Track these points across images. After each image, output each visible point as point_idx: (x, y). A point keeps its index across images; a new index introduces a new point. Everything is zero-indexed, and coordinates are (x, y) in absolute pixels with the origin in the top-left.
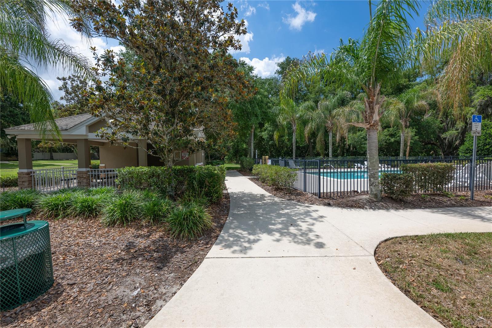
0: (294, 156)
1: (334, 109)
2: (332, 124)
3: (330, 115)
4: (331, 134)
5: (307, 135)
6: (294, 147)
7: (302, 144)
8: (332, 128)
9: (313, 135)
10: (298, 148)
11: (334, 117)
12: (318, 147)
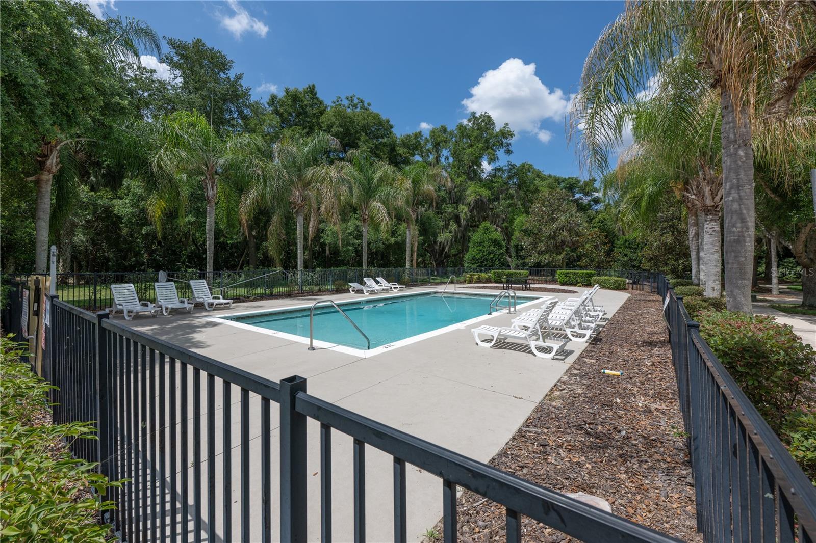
0: (209, 267)
1: (308, 165)
2: (304, 199)
3: (299, 180)
4: (300, 221)
5: (244, 218)
6: (210, 245)
7: (231, 239)
8: (303, 206)
9: (261, 216)
10: (220, 247)
11: (309, 184)
12: (271, 246)
